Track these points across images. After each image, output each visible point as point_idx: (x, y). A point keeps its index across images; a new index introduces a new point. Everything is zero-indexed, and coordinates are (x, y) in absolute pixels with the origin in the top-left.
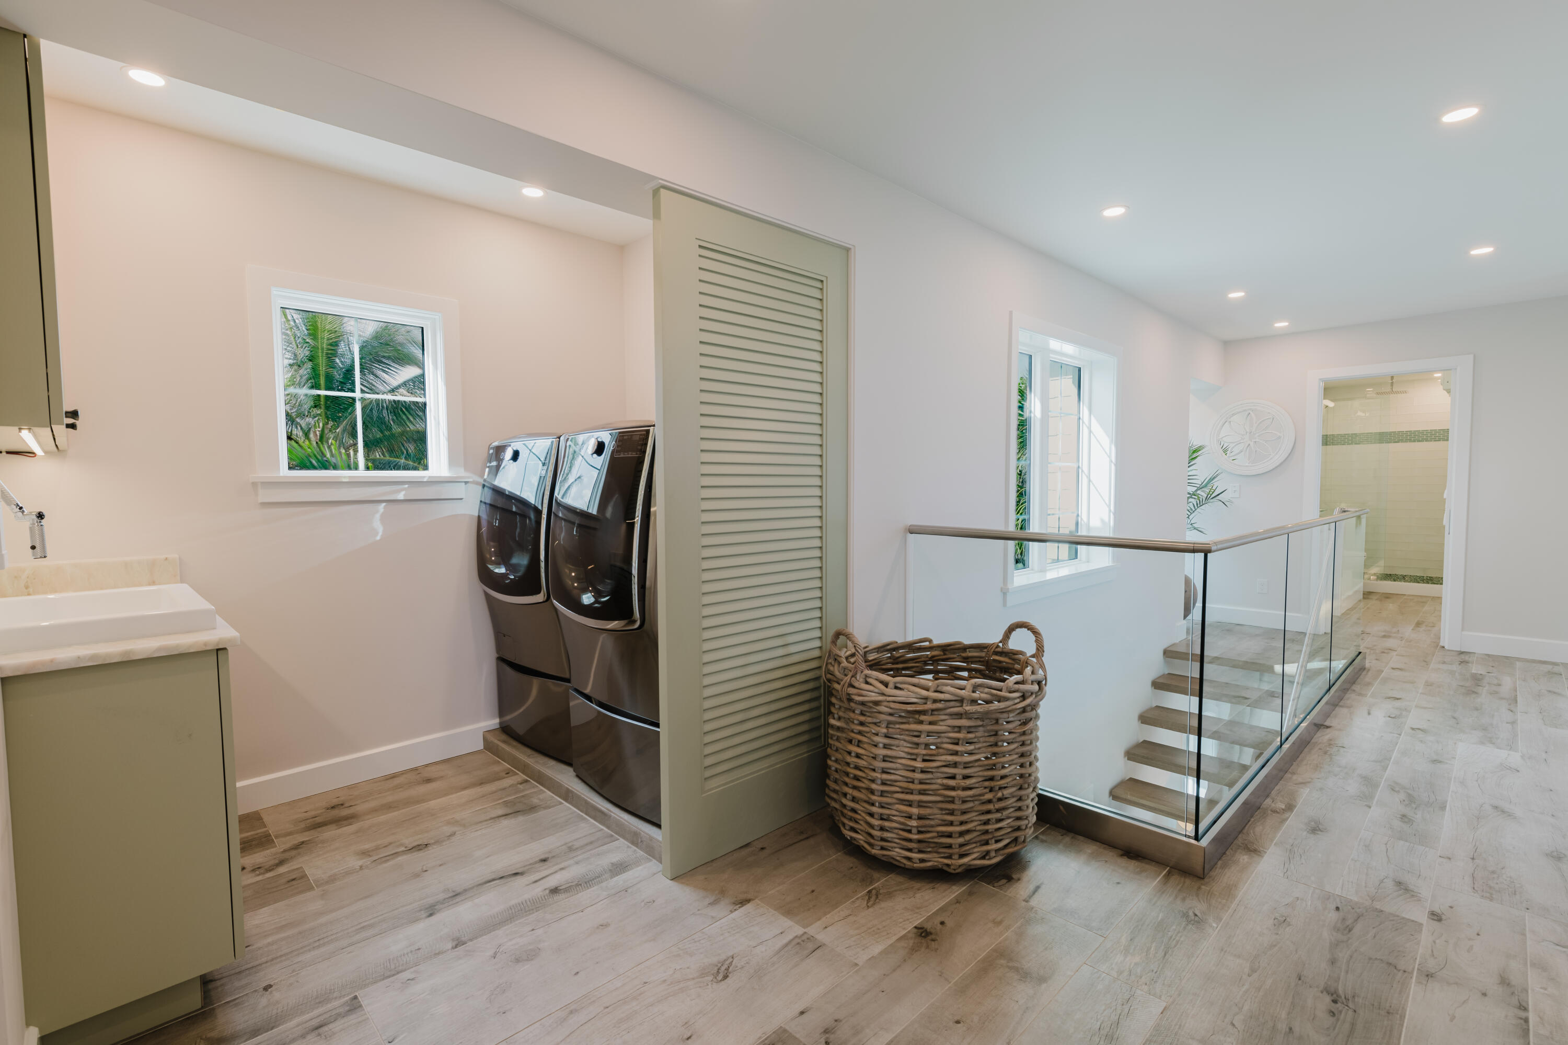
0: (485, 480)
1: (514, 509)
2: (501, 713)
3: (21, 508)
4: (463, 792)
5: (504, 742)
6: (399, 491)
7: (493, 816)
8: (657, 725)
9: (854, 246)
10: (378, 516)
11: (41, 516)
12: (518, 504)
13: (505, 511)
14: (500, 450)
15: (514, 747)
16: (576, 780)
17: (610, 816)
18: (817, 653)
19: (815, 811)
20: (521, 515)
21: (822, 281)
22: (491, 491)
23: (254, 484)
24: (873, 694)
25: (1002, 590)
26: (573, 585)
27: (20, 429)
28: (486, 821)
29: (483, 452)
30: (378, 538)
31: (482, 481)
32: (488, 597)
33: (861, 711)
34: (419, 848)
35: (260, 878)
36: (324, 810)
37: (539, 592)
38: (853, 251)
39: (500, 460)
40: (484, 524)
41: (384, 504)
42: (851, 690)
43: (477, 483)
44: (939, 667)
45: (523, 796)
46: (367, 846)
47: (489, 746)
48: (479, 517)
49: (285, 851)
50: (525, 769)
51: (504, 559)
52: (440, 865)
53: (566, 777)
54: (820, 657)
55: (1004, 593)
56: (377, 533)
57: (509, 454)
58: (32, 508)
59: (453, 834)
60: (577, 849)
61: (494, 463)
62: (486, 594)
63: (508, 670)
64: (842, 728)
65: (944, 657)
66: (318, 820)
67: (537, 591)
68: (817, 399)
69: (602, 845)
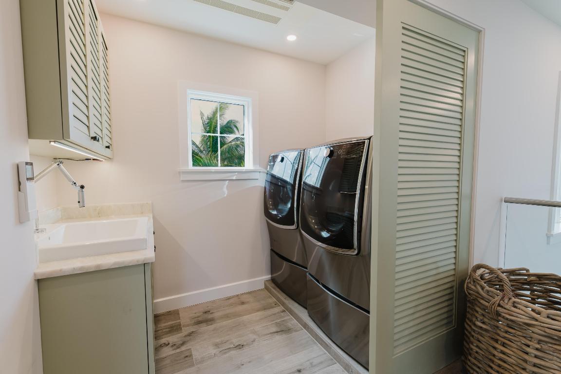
0: (268, 171)
1: (280, 184)
2: (272, 273)
3: (75, 183)
4: (257, 313)
5: (274, 288)
6: (233, 176)
7: (272, 331)
8: (368, 312)
9: (484, 29)
10: (225, 186)
11: (82, 187)
12: (282, 182)
13: (276, 185)
14: (275, 158)
15: (278, 291)
16: (309, 318)
17: (331, 348)
18: (452, 273)
19: (449, 365)
20: (282, 187)
21: (464, 51)
22: (270, 176)
23: (179, 172)
24: (524, 317)
25: (547, 235)
26: (315, 227)
27: (50, 142)
28: (268, 334)
29: (266, 159)
30: (225, 195)
31: (266, 172)
32: (268, 224)
33: (508, 324)
34: (240, 347)
35: (174, 352)
36: (202, 314)
37: (293, 225)
38: (483, 32)
39: (274, 162)
40: (267, 190)
41: (228, 181)
42: (499, 308)
43: (264, 172)
44: (534, 288)
45: (283, 321)
46: (218, 340)
47: (266, 288)
48: (265, 188)
49: (185, 336)
50: (283, 304)
51: (275, 207)
52: (249, 362)
53: (303, 314)
54: (454, 275)
55: (549, 236)
56: (225, 194)
57: (279, 159)
58: (79, 184)
59: (254, 341)
60: (315, 366)
61: (272, 163)
62: (268, 223)
63: (276, 257)
64: (488, 330)
65: (540, 282)
66: (200, 319)
67: (293, 224)
68: (458, 122)
69: (329, 366)
